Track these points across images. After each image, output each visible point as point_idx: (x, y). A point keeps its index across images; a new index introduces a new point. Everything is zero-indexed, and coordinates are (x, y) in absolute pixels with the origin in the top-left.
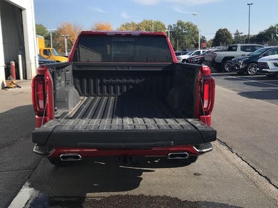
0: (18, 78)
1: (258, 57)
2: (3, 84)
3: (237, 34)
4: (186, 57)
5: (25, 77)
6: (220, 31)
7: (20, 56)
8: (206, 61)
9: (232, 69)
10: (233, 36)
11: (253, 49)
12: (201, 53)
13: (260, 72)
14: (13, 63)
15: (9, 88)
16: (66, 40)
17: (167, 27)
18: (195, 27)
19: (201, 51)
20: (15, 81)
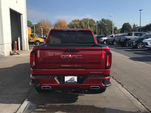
0: (18, 49)
1: (143, 39)
2: (11, 53)
3: (134, 26)
4: (106, 38)
5: (21, 49)
6: (125, 24)
7: (19, 38)
8: (116, 41)
9: (130, 45)
10: (132, 27)
11: (141, 35)
12: (114, 36)
13: (144, 47)
14: (16, 42)
15: (13, 54)
16: (42, 29)
17: (96, 22)
18: (111, 22)
19: (114, 35)
20: (17, 51)
